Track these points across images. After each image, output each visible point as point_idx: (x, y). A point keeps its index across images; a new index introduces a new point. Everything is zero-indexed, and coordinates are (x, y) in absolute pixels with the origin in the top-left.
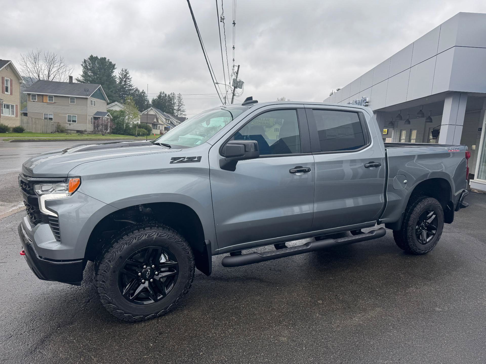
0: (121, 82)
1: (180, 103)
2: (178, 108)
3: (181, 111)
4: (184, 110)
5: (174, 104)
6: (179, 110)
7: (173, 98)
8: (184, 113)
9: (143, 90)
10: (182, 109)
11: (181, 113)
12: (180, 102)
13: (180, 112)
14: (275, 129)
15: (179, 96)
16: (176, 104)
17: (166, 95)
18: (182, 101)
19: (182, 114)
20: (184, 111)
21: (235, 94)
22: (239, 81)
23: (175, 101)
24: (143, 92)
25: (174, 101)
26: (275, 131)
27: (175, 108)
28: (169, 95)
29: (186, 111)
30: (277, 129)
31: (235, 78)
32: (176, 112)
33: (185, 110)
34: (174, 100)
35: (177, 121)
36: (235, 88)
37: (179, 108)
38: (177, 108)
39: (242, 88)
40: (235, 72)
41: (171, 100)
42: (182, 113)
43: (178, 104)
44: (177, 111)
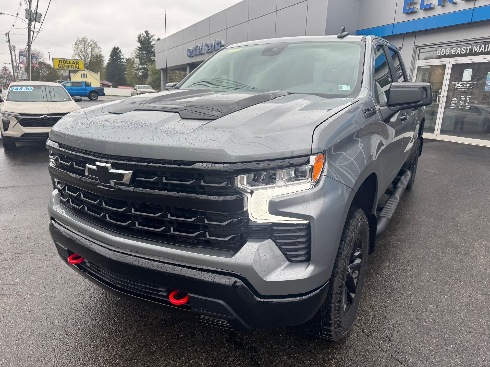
14: (82, 74)
21: (31, 29)
22: (34, 12)
26: (82, 77)
30: (84, 74)
31: (29, 8)
36: (30, 21)
39: (40, 22)
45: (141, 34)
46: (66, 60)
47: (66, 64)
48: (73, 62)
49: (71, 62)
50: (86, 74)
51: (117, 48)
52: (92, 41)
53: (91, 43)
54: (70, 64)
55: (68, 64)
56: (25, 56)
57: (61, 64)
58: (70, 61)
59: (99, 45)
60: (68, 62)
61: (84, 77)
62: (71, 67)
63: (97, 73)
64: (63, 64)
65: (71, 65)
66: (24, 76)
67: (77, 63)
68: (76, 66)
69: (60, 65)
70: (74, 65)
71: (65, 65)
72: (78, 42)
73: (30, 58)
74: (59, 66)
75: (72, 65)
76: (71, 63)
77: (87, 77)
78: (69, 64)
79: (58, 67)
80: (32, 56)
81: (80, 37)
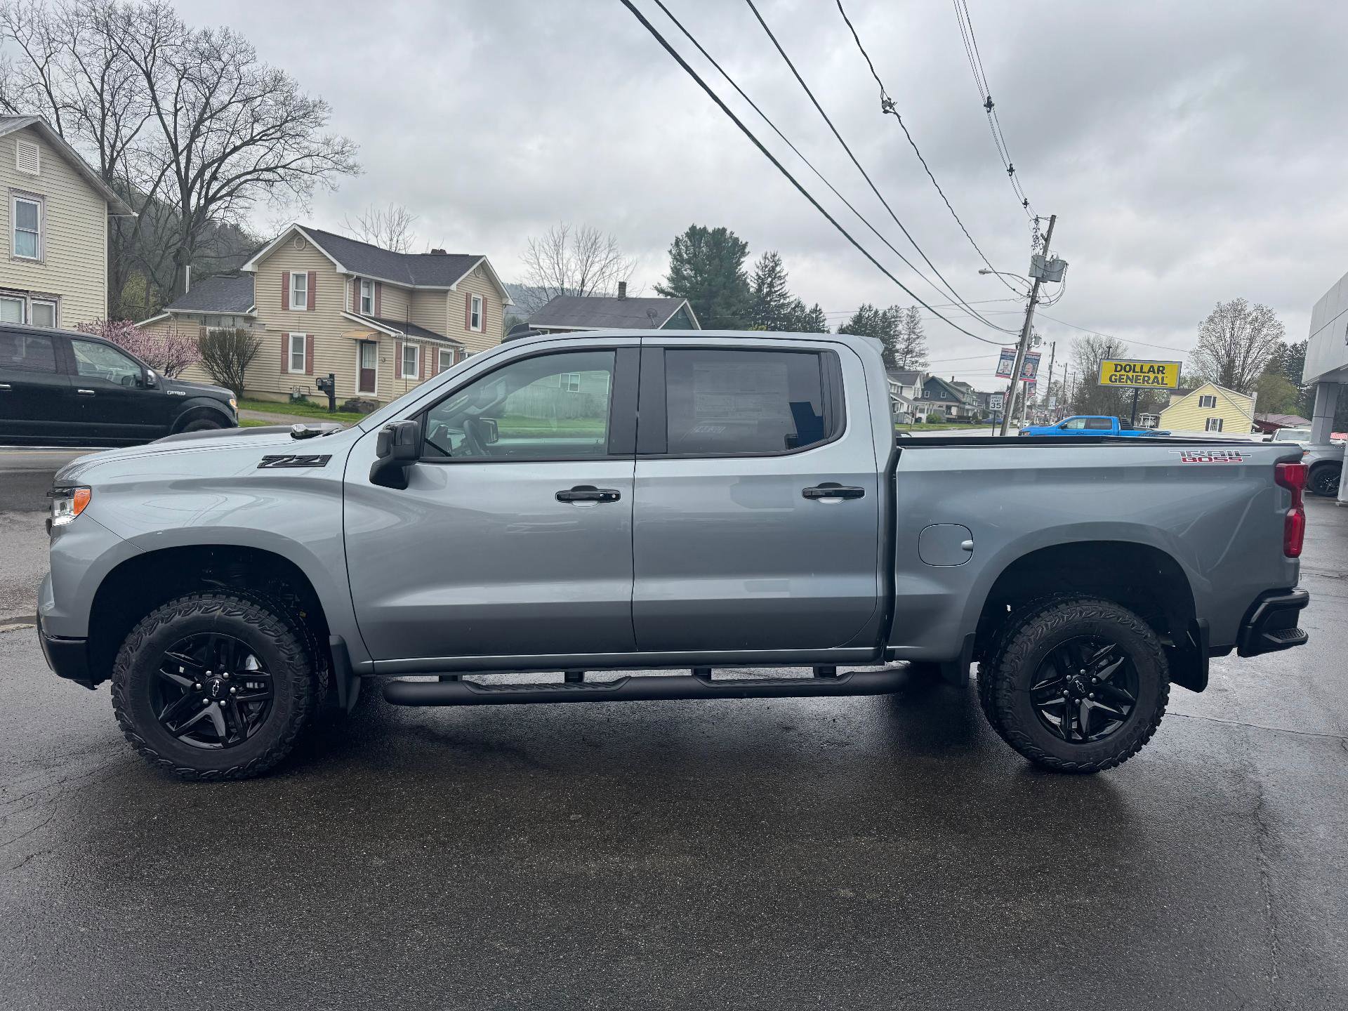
0: (759, 290)
1: (914, 333)
2: (907, 347)
3: (914, 354)
4: (923, 350)
5: (896, 336)
6: (908, 351)
7: (893, 320)
8: (921, 360)
9: (817, 305)
10: (917, 349)
11: (913, 360)
12: (912, 331)
13: (912, 357)
14: (1201, 397)
15: (910, 314)
16: (902, 336)
17: (876, 312)
18: (920, 326)
19: (917, 362)
20: (921, 355)
21: (1037, 299)
22: (1051, 261)
23: (900, 327)
24: (816, 310)
25: (897, 329)
26: (1200, 405)
27: (898, 346)
28: (885, 314)
29: (927, 355)
30: (1208, 398)
32: (901, 357)
33: (926, 352)
34: (896, 326)
35: (892, 382)
36: (1038, 281)
37: (910, 347)
38: (903, 346)
39: (1059, 282)
40: (1039, 235)
41: (889, 326)
42: (916, 359)
43: (906, 337)
44: (904, 354)
46: (1132, 364)
47: (1130, 374)
48: (1152, 367)
49: (1146, 369)
50: (1215, 398)
52: (1259, 308)
53: (1254, 314)
54: (1141, 372)
55: (1135, 374)
56: (1011, 360)
57: (1118, 374)
58: (1142, 366)
59: (1278, 318)
60: (1138, 369)
61: (1207, 404)
62: (1141, 381)
63: (1247, 394)
64: (1123, 372)
65: (1143, 375)
67: (1161, 369)
68: (1156, 377)
69: (1116, 376)
70: (1152, 375)
71: (1127, 376)
72: (1217, 315)
73: (1022, 361)
74: (1114, 377)
75: (1146, 375)
76: (1136, 370)
77: (1214, 406)
78: (1139, 374)
79: (1111, 380)
80: (1025, 358)
81: (1229, 301)
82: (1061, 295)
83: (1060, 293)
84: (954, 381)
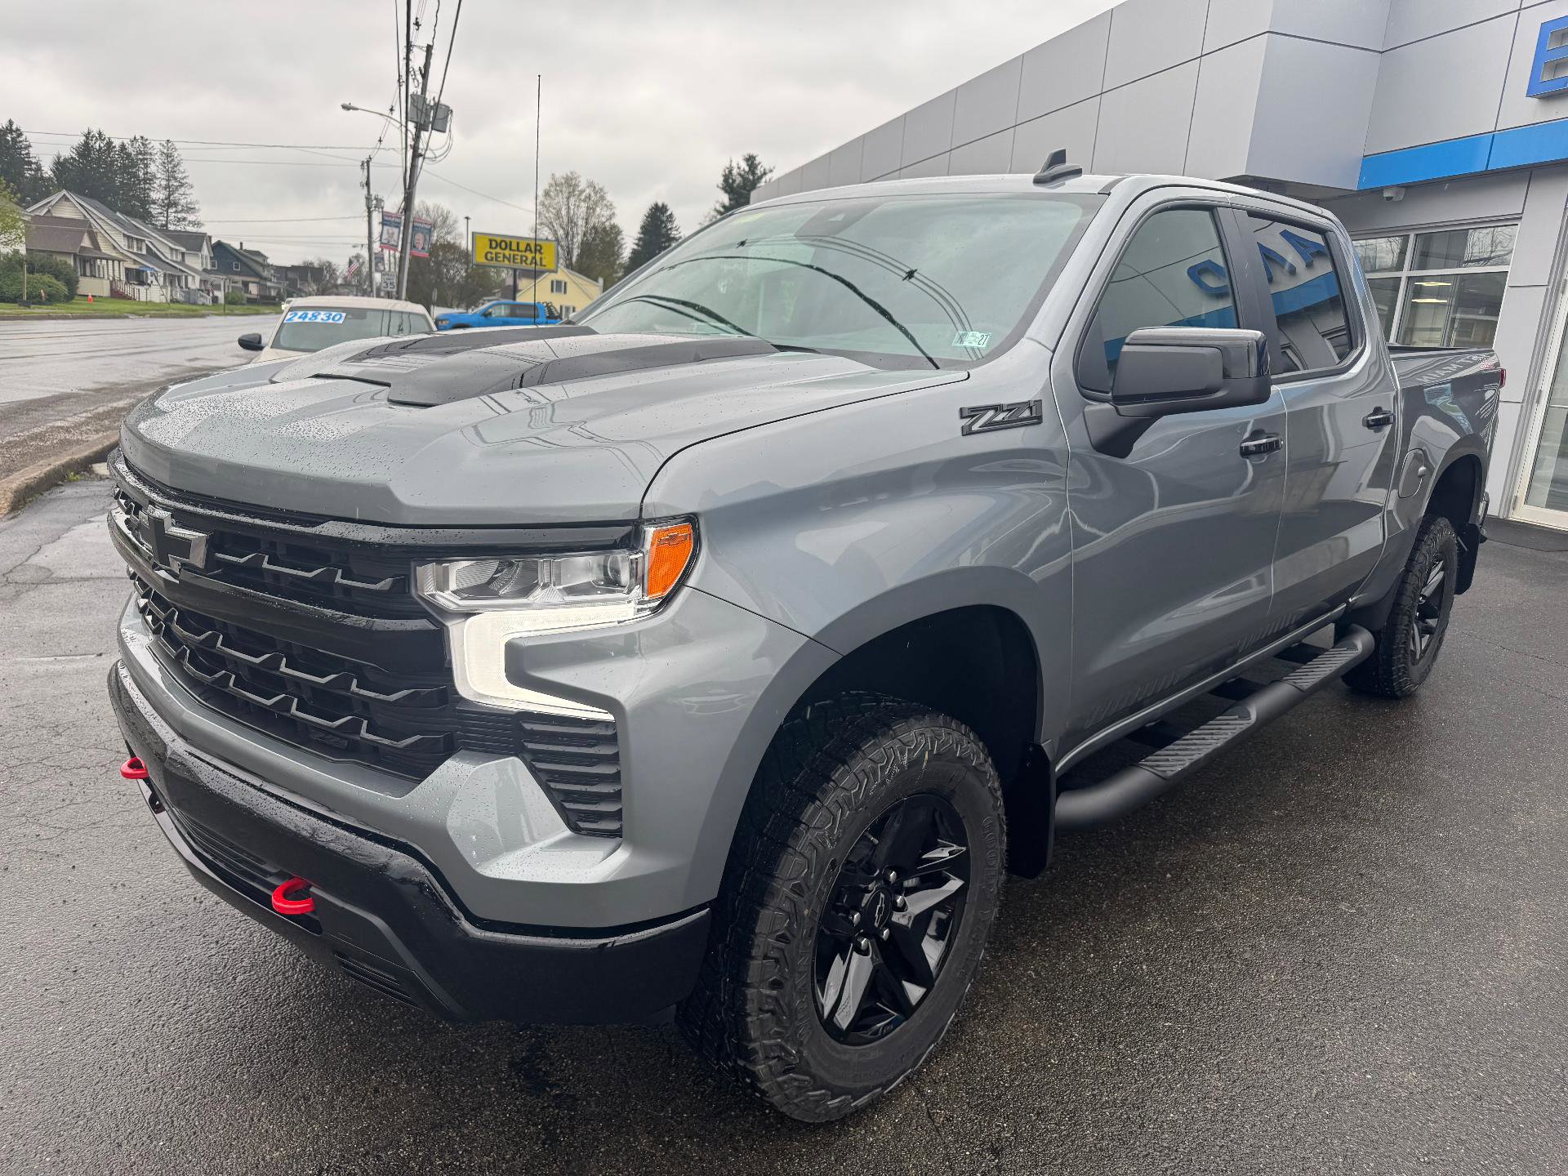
1: (175, 179)
2: (168, 198)
3: (180, 208)
4: (190, 203)
5: (149, 179)
6: (170, 204)
7: (140, 157)
8: (191, 217)
9: (11, 122)
10: (183, 202)
11: (179, 216)
12: (171, 175)
13: (176, 212)
14: (552, 282)
15: (165, 151)
16: (158, 182)
17: (109, 144)
18: (182, 169)
19: (184, 219)
20: (190, 209)
21: (420, 151)
22: (432, 104)
23: (152, 168)
25: (149, 170)
26: (552, 291)
27: (154, 195)
28: (123, 147)
29: (199, 210)
30: (559, 283)
31: (419, 93)
32: (160, 211)
33: (197, 206)
34: (146, 166)
35: (173, 246)
36: (420, 128)
37: (172, 198)
38: (162, 196)
39: (444, 132)
40: (417, 69)
41: (134, 165)
42: (184, 215)
43: (164, 183)
44: (164, 207)
45: (734, 165)
46: (508, 240)
47: (507, 252)
48: (528, 245)
49: (522, 247)
50: (565, 283)
51: (663, 205)
52: (591, 185)
53: (588, 191)
54: (518, 250)
55: (512, 253)
56: (396, 227)
57: (494, 251)
58: (518, 244)
59: (609, 197)
60: (514, 247)
61: (558, 290)
62: (519, 261)
63: (596, 280)
64: (498, 250)
65: (520, 253)
66: (389, 282)
67: (538, 248)
68: (534, 258)
69: (491, 253)
70: (530, 255)
71: (504, 255)
72: (552, 189)
73: (410, 231)
74: (489, 256)
75: (523, 254)
76: (520, 249)
77: (565, 292)
78: (516, 253)
79: (486, 258)
80: (413, 227)
81: (560, 174)
82: (449, 148)
83: (447, 146)
84: (244, 248)
